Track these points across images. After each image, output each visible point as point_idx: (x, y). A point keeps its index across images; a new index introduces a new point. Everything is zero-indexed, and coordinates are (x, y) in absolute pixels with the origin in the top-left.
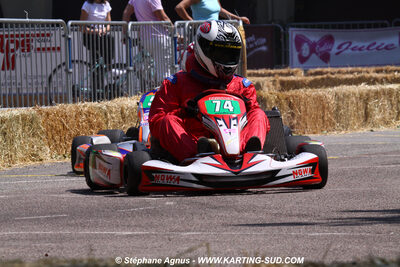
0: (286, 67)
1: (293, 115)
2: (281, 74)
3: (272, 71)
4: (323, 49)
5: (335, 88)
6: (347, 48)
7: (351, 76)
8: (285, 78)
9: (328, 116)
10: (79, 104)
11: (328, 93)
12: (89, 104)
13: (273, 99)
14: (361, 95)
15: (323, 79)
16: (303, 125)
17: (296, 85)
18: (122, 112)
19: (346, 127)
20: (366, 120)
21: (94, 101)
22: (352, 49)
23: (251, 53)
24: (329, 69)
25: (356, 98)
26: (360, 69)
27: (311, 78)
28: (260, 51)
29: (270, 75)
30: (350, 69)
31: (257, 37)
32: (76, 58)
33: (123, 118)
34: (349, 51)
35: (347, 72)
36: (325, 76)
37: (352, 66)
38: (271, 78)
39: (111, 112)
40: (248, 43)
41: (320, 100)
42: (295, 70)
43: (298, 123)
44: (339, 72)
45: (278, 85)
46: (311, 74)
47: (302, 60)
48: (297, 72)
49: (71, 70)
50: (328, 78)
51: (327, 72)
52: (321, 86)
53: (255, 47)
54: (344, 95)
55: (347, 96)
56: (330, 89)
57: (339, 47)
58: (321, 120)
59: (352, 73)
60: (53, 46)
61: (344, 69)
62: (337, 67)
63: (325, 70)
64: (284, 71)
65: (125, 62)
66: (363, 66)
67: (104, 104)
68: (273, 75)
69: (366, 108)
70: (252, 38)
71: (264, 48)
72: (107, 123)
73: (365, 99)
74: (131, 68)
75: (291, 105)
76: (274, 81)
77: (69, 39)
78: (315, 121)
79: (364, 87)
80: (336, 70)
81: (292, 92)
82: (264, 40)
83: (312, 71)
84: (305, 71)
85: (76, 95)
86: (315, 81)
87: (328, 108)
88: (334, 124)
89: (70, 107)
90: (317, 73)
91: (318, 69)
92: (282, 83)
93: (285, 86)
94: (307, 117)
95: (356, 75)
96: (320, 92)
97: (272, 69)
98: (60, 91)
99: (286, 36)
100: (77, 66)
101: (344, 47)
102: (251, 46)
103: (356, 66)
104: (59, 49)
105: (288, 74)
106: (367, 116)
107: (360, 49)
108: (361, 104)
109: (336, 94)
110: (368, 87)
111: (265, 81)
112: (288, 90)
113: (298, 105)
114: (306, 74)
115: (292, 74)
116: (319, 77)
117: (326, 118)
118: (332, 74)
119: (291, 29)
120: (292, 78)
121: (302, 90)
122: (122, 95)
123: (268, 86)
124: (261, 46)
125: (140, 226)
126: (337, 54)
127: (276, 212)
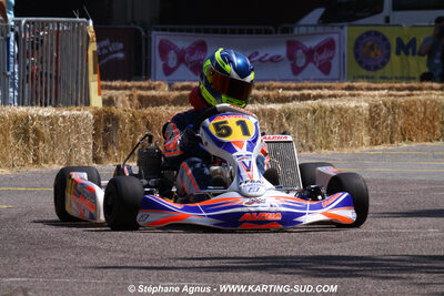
0: (146, 79)
2: (140, 88)
3: (129, 84)
4: (194, 58)
8: (144, 93)
13: (127, 117)
17: (157, 101)
23: (104, 61)
27: (176, 93)
29: (126, 88)
31: (112, 41)
38: (128, 92)
40: (100, 49)
42: (157, 83)
45: (136, 101)
46: (177, 89)
48: (159, 85)
53: (109, 53)
63: (194, 84)
64: (144, 84)
68: (130, 88)
70: (106, 42)
71: (121, 55)
75: (148, 126)
76: (131, 95)
81: (151, 110)
82: (120, 46)
83: (179, 84)
84: (170, 85)
86: (181, 97)
90: (183, 88)
91: (186, 83)
92: (141, 98)
93: (145, 102)
97: (129, 80)
99: (148, 40)
102: (105, 52)
105: (149, 88)
111: (120, 96)
112: (147, 106)
113: (159, 125)
114: (171, 88)
115: (154, 88)
116: (185, 93)
119: (154, 33)
120: (153, 93)
121: (163, 108)
123: (123, 102)
124: (117, 52)
127: (122, 255)
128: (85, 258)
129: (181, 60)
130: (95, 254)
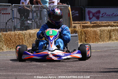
0: (84, 21)
1: (86, 36)
2: (83, 23)
3: (80, 22)
4: (97, 15)
5: (100, 28)
6: (105, 15)
7: (105, 24)
8: (84, 25)
9: (97, 37)
10: (16, 32)
11: (98, 30)
12: (19, 32)
13: (79, 31)
14: (108, 30)
15: (96, 25)
16: (89, 40)
17: (87, 27)
18: (30, 35)
19: (103, 41)
20: (110, 39)
21: (21, 31)
22: (107, 15)
23: (73, 16)
24: (98, 22)
25: (107, 31)
26: (108, 22)
27: (92, 25)
28: (76, 15)
29: (79, 23)
30: (105, 22)
31: (75, 11)
32: (15, 17)
33: (30, 37)
34: (105, 16)
35: (104, 23)
36: (97, 24)
37: (106, 21)
38: (79, 24)
39: (26, 35)
40: (72, 13)
41: (95, 31)
43: (87, 39)
44: (102, 23)
46: (93, 23)
47: (90, 19)
48: (88, 22)
49: (13, 21)
50: (98, 25)
51: (98, 23)
52: (95, 27)
53: (74, 14)
54: (103, 30)
55: (104, 31)
56: (98, 28)
57: (102, 15)
58: (95, 38)
59: (106, 23)
60: (8, 12)
61: (103, 22)
62: (101, 21)
63: (97, 22)
64: (84, 22)
65: (31, 18)
66: (110, 21)
67: (24, 32)
68: (80, 23)
69: (110, 35)
70: (73, 11)
71: (77, 15)
72: (25, 38)
73: (110, 32)
74: (33, 20)
75: (85, 33)
76: (80, 25)
77: (13, 10)
78: (93, 39)
79: (109, 28)
80: (101, 22)
81: (86, 29)
82: (77, 12)
83: (93, 22)
84: (91, 22)
85: (15, 29)
86: (94, 25)
87: (98, 34)
88: (99, 40)
89: (12, 33)
90: (94, 23)
91: (95, 22)
92: (83, 26)
93: (84, 27)
94: (90, 37)
95: (107, 24)
96: (95, 29)
97: (80, 21)
98: (10, 27)
99: (85, 10)
100: (15, 19)
101: (104, 15)
102: (73, 14)
103: (107, 21)
104: (9, 13)
105: (85, 23)
106: (110, 37)
107: (109, 15)
108: (108, 33)
109: (100, 30)
110: (111, 28)
111: (77, 25)
112: (85, 28)
113: (88, 33)
114: (91, 23)
115: (86, 23)
116: (95, 24)
117: (97, 38)
118: (99, 23)
119: (86, 9)
120: (86, 24)
121: (89, 28)
122: (30, 29)
123: (78, 27)
124: (76, 14)
125: (34, 72)
126: (102, 17)
127: (79, 68)
128: (69, 69)
129: (93, 15)
130: (72, 68)
